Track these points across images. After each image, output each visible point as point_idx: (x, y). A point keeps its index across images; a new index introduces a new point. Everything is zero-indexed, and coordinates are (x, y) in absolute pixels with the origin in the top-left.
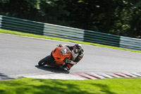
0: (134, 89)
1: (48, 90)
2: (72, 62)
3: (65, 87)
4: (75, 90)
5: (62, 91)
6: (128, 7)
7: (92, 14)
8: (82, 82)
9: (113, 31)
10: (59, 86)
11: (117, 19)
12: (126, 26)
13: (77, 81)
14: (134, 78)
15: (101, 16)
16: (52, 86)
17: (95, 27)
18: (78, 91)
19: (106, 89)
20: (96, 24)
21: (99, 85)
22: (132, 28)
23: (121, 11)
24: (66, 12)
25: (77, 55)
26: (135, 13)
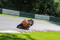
0: (41, 36)
1: (4, 37)
2: (30, 26)
3: (11, 36)
4: (16, 37)
5: (10, 38)
6: (38, 2)
7: (23, 5)
8: (19, 34)
9: (32, 12)
10: (9, 36)
11: (33, 7)
12: (37, 10)
13: (16, 33)
14: (41, 32)
15: (27, 6)
16: (6, 35)
17: (24, 10)
18: (17, 38)
19: (29, 36)
20: (25, 9)
21: (26, 35)
22: (40, 11)
23: (35, 3)
24: (12, 4)
25: (31, 23)
26: (41, 4)
